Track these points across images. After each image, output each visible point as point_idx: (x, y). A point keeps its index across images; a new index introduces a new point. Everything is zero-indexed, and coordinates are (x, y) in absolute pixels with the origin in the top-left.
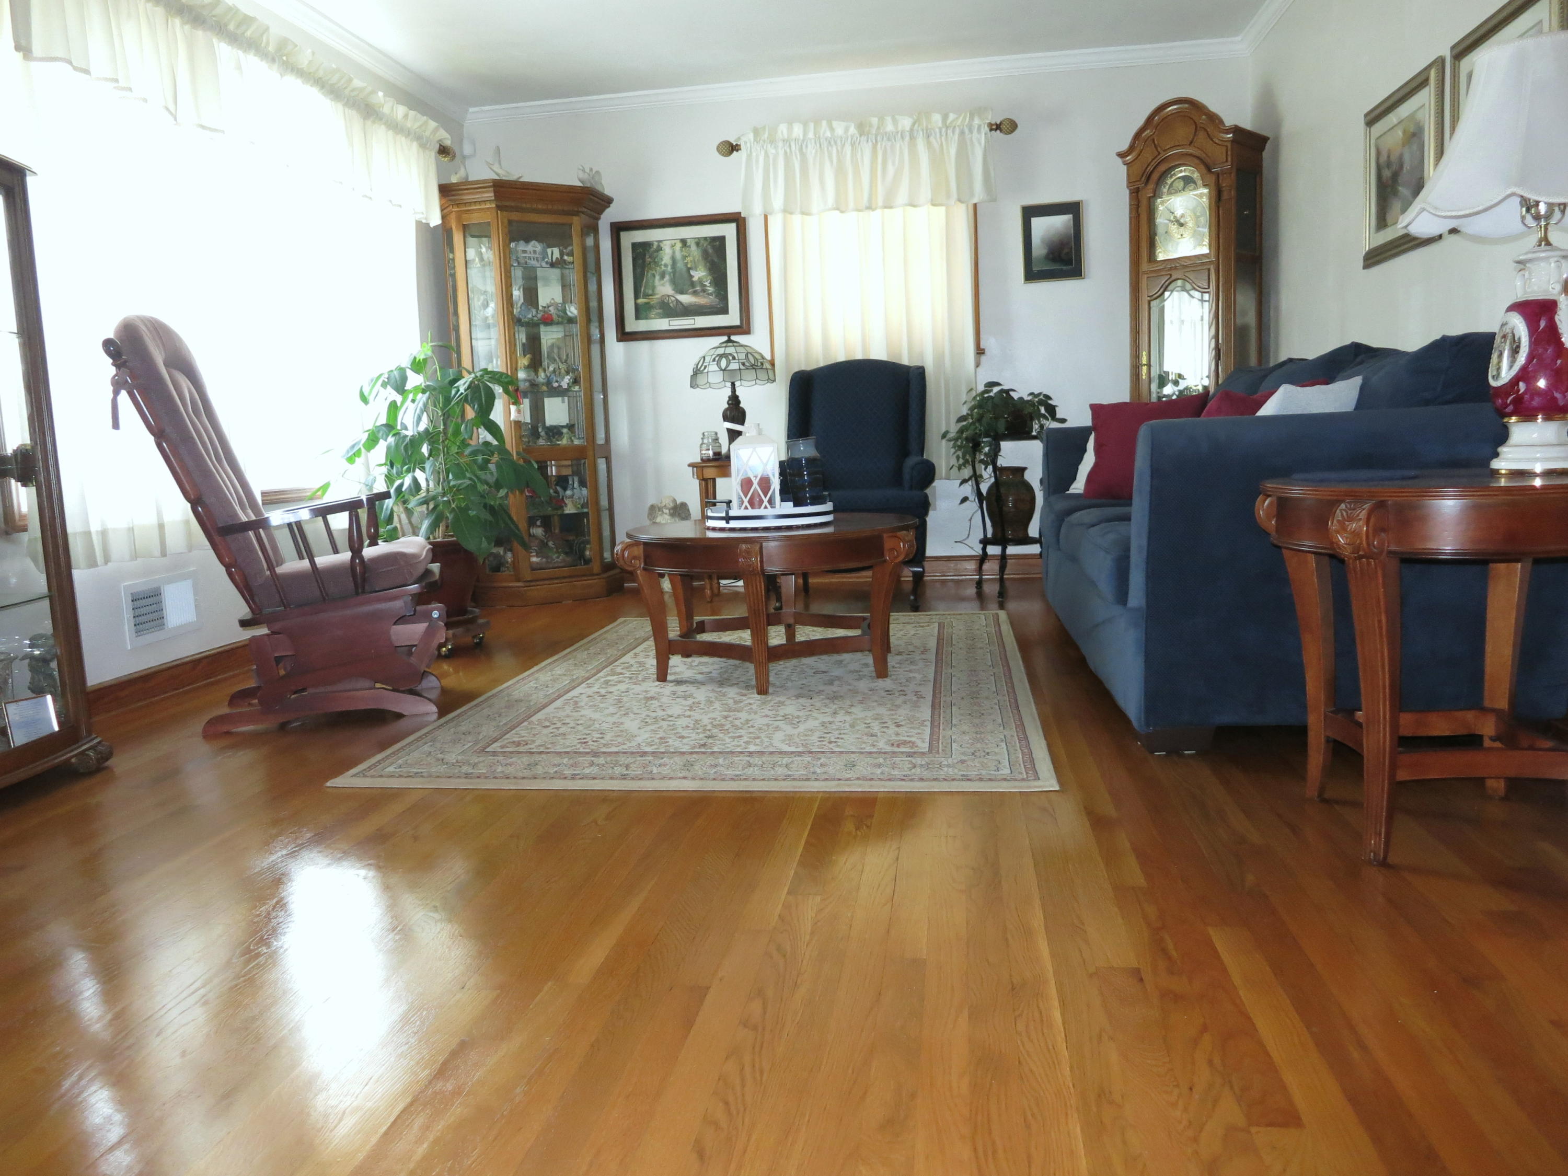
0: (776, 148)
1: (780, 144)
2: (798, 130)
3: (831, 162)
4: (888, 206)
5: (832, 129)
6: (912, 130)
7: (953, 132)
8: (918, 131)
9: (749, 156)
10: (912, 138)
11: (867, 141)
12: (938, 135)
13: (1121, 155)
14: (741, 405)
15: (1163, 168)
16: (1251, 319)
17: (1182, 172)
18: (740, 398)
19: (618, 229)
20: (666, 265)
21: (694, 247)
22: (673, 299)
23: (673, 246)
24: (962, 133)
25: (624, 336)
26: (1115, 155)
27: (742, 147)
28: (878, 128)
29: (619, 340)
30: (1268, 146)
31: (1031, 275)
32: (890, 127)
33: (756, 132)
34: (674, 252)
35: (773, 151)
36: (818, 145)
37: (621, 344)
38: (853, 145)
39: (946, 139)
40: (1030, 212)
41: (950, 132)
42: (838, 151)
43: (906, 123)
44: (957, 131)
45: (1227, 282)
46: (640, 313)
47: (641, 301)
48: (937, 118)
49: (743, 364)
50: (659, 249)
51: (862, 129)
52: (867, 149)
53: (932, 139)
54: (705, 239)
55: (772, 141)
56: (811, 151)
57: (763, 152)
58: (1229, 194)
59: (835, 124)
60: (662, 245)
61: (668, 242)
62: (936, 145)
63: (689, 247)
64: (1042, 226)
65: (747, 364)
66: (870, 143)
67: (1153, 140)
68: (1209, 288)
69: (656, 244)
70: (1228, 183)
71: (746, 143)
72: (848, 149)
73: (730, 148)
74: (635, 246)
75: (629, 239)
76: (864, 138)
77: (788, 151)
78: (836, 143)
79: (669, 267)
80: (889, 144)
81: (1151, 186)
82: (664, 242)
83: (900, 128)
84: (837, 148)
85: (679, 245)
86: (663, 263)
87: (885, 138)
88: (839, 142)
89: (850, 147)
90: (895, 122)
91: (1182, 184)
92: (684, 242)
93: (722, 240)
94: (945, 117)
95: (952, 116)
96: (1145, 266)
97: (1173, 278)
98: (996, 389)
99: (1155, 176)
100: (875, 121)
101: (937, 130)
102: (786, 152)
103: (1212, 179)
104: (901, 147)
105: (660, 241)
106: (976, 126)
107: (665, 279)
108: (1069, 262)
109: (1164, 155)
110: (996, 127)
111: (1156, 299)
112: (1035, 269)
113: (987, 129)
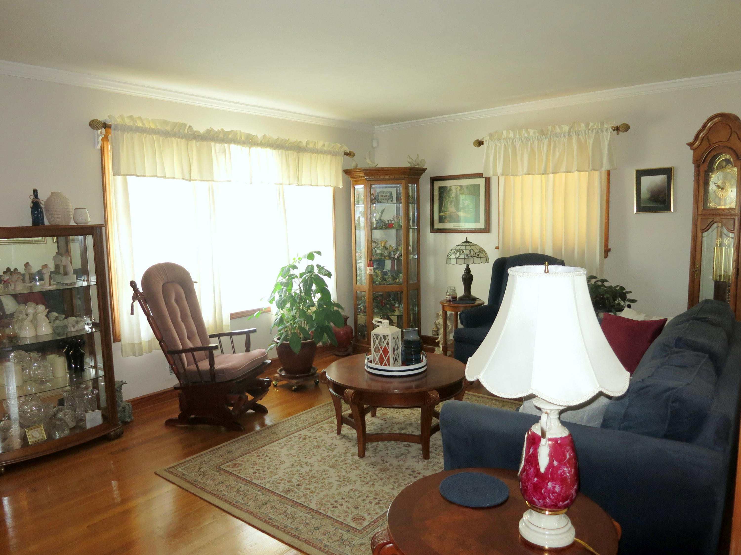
0: (500, 143)
1: (502, 141)
2: (511, 135)
3: (527, 149)
4: (555, 172)
5: (528, 133)
6: (569, 132)
7: (592, 132)
8: (573, 132)
9: (488, 147)
10: (569, 135)
11: (546, 138)
12: (584, 134)
13: (690, 145)
14: (471, 273)
15: (713, 154)
17: (724, 157)
18: (471, 270)
19: (434, 180)
20: (453, 198)
21: (465, 189)
22: (455, 214)
23: (456, 188)
24: (597, 132)
25: (434, 230)
26: (686, 144)
27: (485, 142)
28: (552, 131)
29: (431, 232)
31: (640, 209)
32: (558, 131)
33: (491, 135)
34: (457, 191)
35: (499, 145)
36: (521, 141)
37: (433, 234)
38: (538, 141)
39: (589, 136)
41: (590, 132)
42: (531, 143)
43: (566, 128)
44: (594, 131)
46: (441, 220)
47: (441, 214)
48: (583, 125)
49: (467, 256)
50: (450, 190)
51: (542, 133)
52: (546, 141)
53: (580, 136)
54: (470, 185)
55: (499, 140)
56: (518, 144)
57: (494, 145)
59: (529, 130)
60: (452, 188)
61: (455, 187)
62: (582, 140)
63: (463, 189)
64: (648, 182)
65: (469, 256)
66: (547, 140)
67: (708, 137)
68: (734, 230)
69: (449, 187)
71: (486, 141)
72: (536, 142)
73: (480, 143)
74: (440, 188)
75: (437, 185)
76: (544, 137)
77: (506, 144)
78: (530, 139)
79: (454, 199)
80: (558, 139)
81: (706, 164)
82: (453, 187)
83: (563, 130)
84: (530, 142)
85: (459, 188)
86: (452, 196)
87: (555, 137)
88: (531, 139)
89: (537, 142)
90: (561, 128)
91: (724, 164)
92: (461, 186)
93: (478, 186)
94: (587, 125)
95: (591, 124)
96: (700, 212)
97: (715, 221)
99: (710, 158)
100: (550, 128)
101: (583, 132)
102: (505, 145)
103: (739, 164)
104: (563, 140)
105: (451, 186)
106: (605, 129)
107: (452, 205)
108: (664, 202)
109: (714, 146)
110: (617, 129)
111: (705, 231)
112: (642, 205)
113: (611, 130)
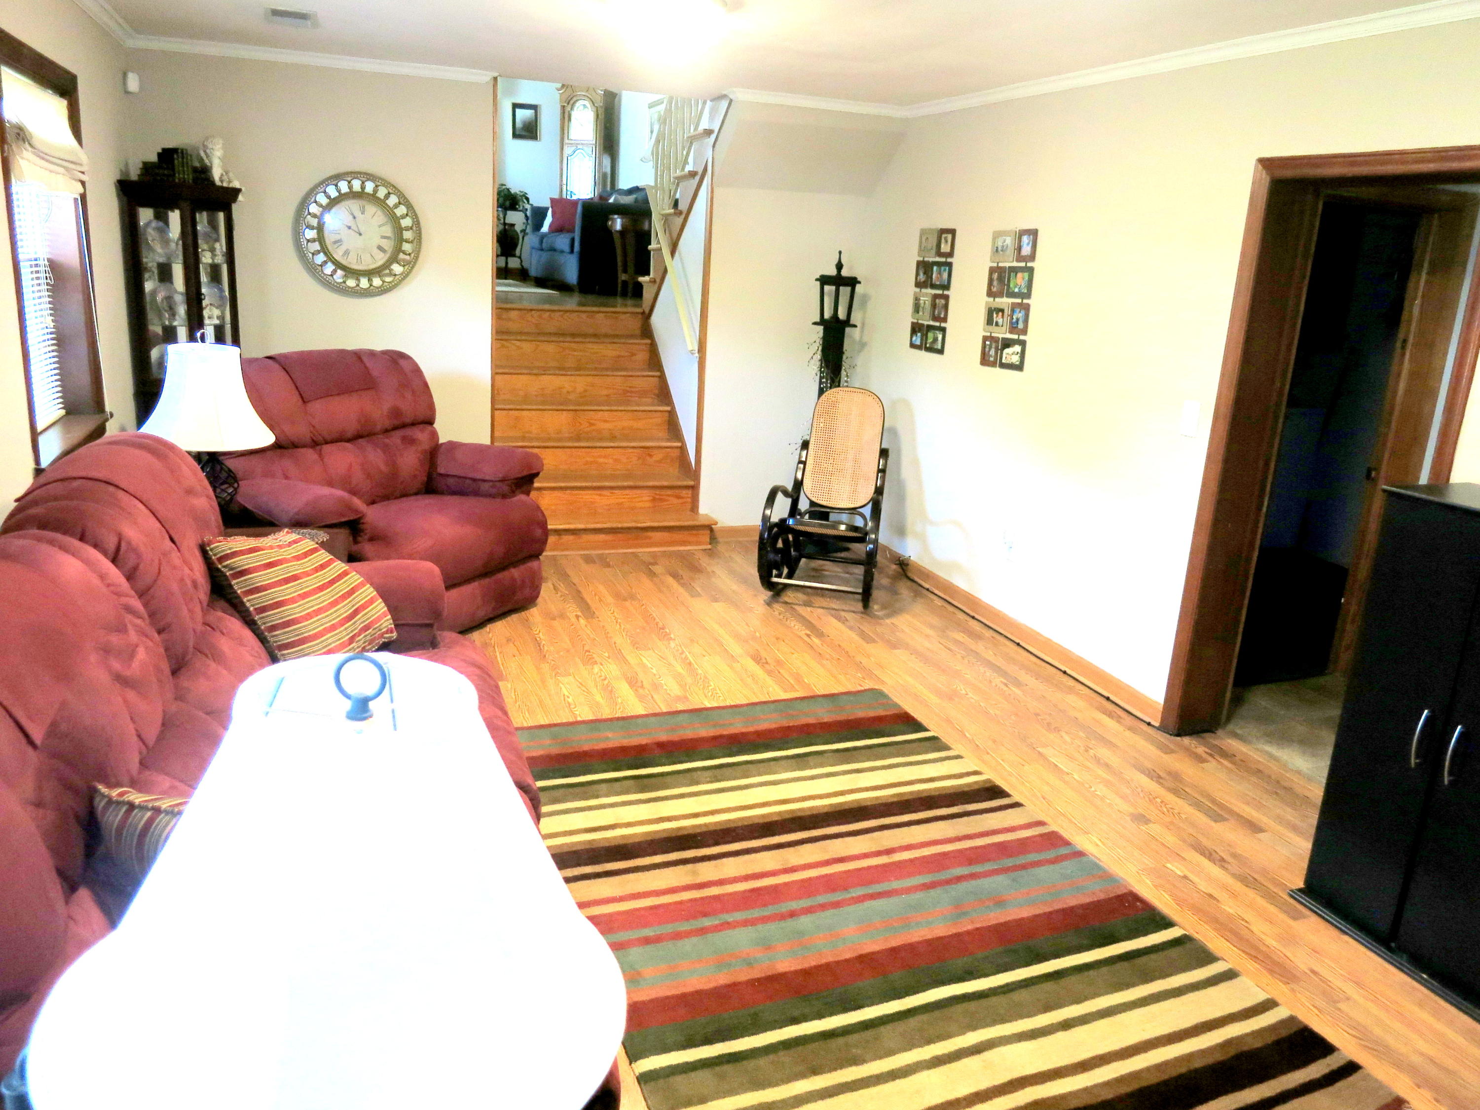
15: (574, 99)
16: (608, 170)
17: (583, 102)
30: (617, 96)
31: (516, 135)
40: (515, 106)
45: (600, 152)
58: (601, 117)
64: (522, 114)
68: (592, 155)
70: (601, 111)
81: (570, 106)
91: (582, 107)
96: (566, 141)
98: (504, 187)
99: (572, 102)
103: (595, 109)
108: (532, 133)
109: (575, 94)
112: (517, 133)
